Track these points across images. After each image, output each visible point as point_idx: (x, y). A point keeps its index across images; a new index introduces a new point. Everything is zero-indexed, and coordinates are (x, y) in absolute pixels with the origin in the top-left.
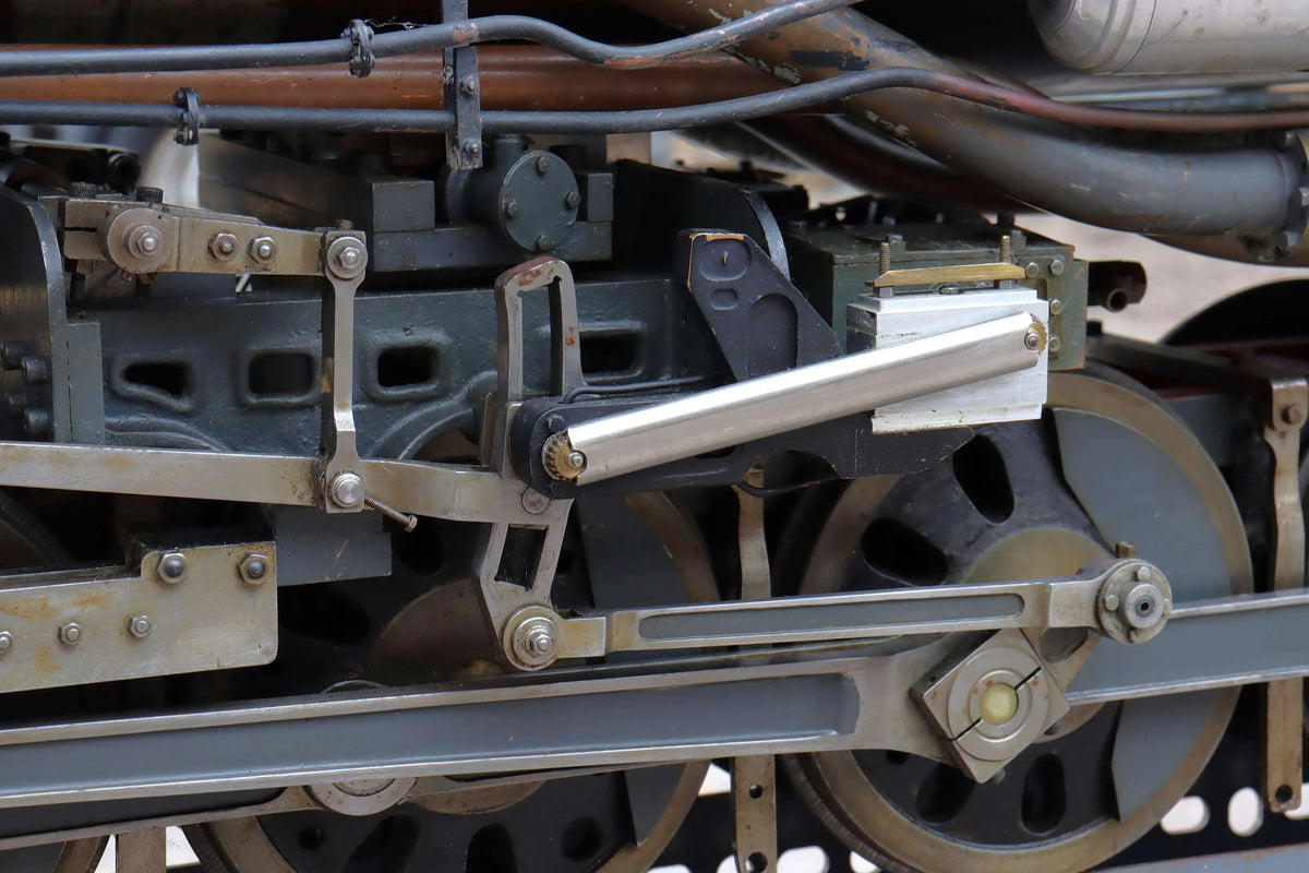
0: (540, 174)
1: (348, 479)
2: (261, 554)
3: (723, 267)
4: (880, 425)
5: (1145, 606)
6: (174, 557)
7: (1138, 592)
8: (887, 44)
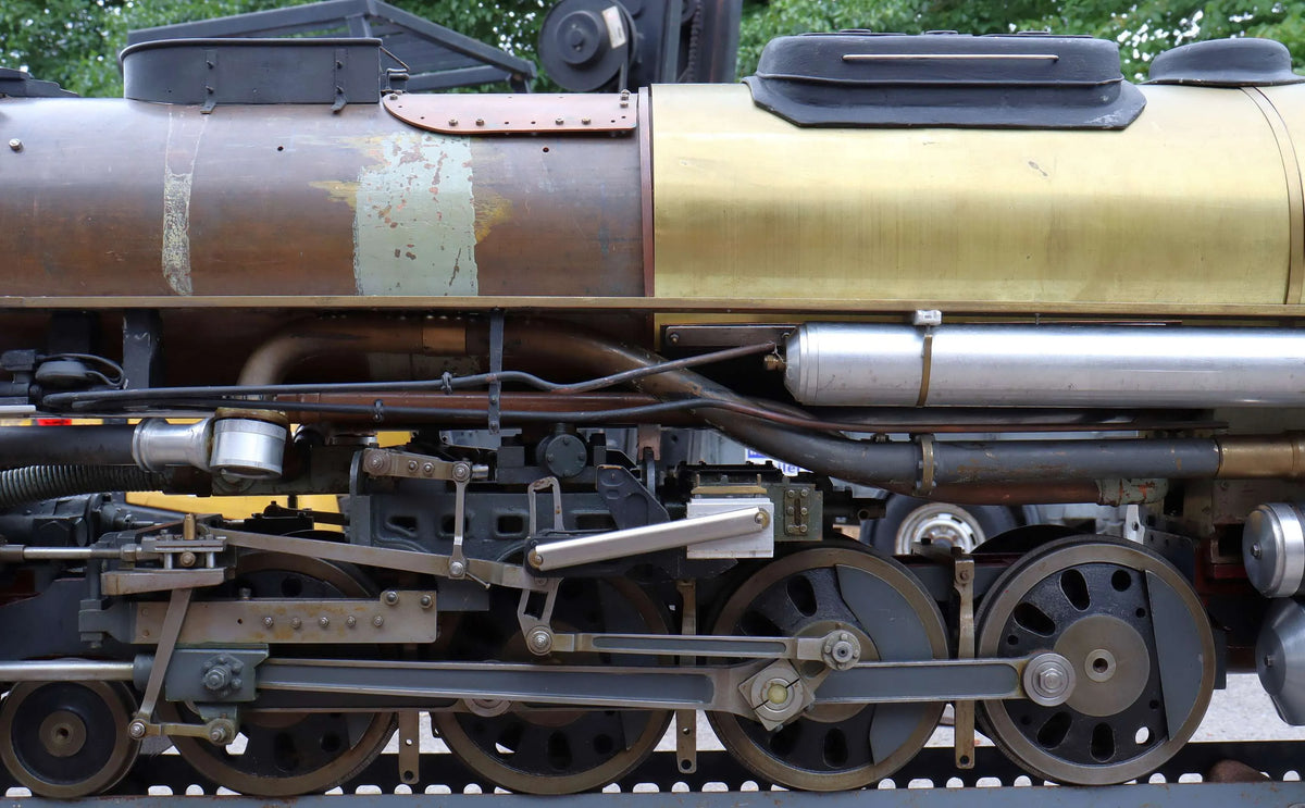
0: (566, 444)
1: (458, 565)
2: (428, 596)
3: (613, 481)
4: (692, 555)
5: (843, 652)
6: (393, 594)
7: (840, 645)
8: (711, 390)
